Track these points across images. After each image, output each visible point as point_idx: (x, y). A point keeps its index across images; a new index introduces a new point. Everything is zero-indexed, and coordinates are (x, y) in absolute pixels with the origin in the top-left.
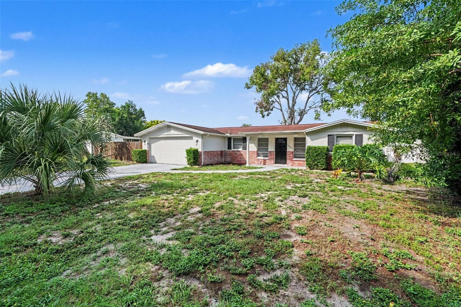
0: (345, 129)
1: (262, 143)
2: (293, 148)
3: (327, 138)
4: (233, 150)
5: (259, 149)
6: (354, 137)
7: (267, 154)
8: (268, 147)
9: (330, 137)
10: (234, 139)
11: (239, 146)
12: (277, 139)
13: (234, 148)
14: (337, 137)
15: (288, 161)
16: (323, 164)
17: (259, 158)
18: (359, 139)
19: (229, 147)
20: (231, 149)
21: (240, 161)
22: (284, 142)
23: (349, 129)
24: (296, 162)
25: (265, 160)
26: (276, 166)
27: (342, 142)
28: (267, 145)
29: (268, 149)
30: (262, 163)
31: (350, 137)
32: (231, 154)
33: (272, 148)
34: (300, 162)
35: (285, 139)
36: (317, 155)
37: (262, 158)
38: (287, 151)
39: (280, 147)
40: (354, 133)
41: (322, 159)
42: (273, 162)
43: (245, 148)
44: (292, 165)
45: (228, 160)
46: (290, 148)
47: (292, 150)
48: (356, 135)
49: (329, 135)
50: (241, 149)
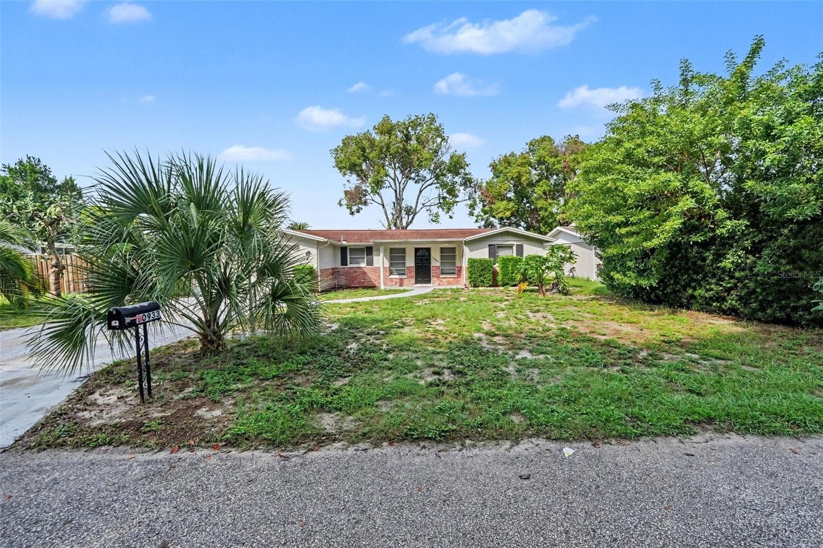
0: (506, 238)
1: (397, 255)
2: (440, 261)
3: (487, 249)
4: (349, 266)
5: (391, 265)
6: (515, 248)
7: (404, 270)
8: (404, 260)
9: (491, 247)
10: (350, 249)
11: (359, 260)
12: (417, 250)
13: (351, 263)
14: (498, 247)
15: (433, 279)
16: (489, 280)
17: (392, 277)
18: (520, 249)
19: (344, 262)
20: (347, 265)
21: (363, 283)
22: (427, 254)
23: (510, 238)
24: (445, 280)
25: (401, 280)
26: (418, 287)
27: (503, 254)
28: (404, 258)
29: (404, 263)
30: (398, 284)
31: (511, 247)
32: (347, 274)
33: (410, 262)
34: (448, 279)
35: (428, 250)
36: (483, 270)
37: (397, 276)
38: (431, 265)
39: (422, 260)
40: (515, 242)
41: (488, 274)
42: (413, 280)
43: (370, 263)
44: (439, 285)
45: (343, 282)
46: (436, 261)
47: (438, 264)
48: (517, 245)
49: (490, 245)
50: (363, 265)
